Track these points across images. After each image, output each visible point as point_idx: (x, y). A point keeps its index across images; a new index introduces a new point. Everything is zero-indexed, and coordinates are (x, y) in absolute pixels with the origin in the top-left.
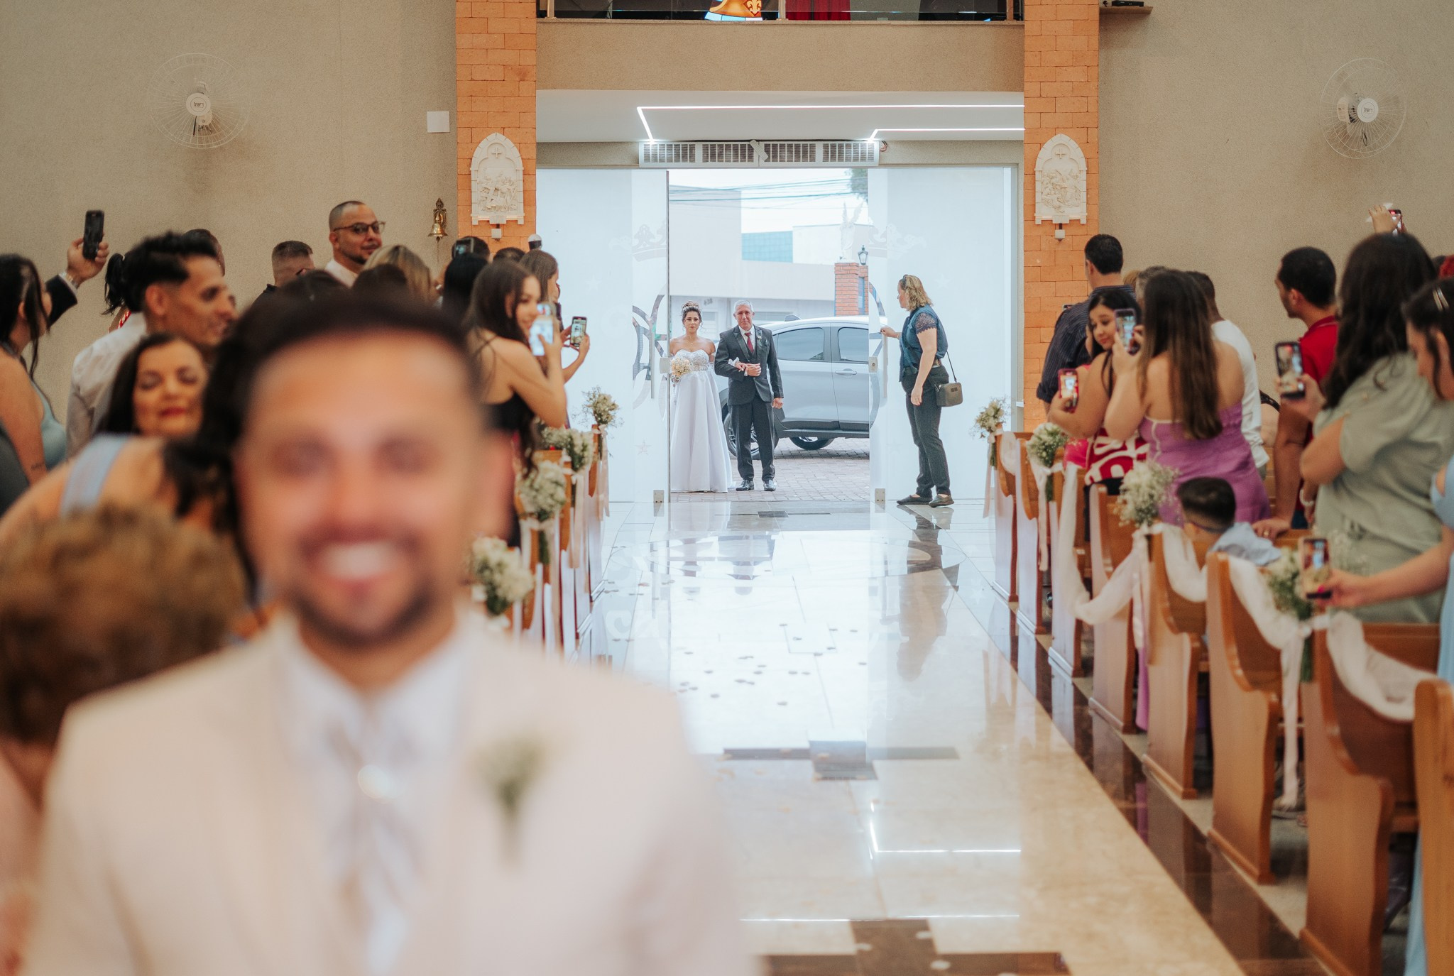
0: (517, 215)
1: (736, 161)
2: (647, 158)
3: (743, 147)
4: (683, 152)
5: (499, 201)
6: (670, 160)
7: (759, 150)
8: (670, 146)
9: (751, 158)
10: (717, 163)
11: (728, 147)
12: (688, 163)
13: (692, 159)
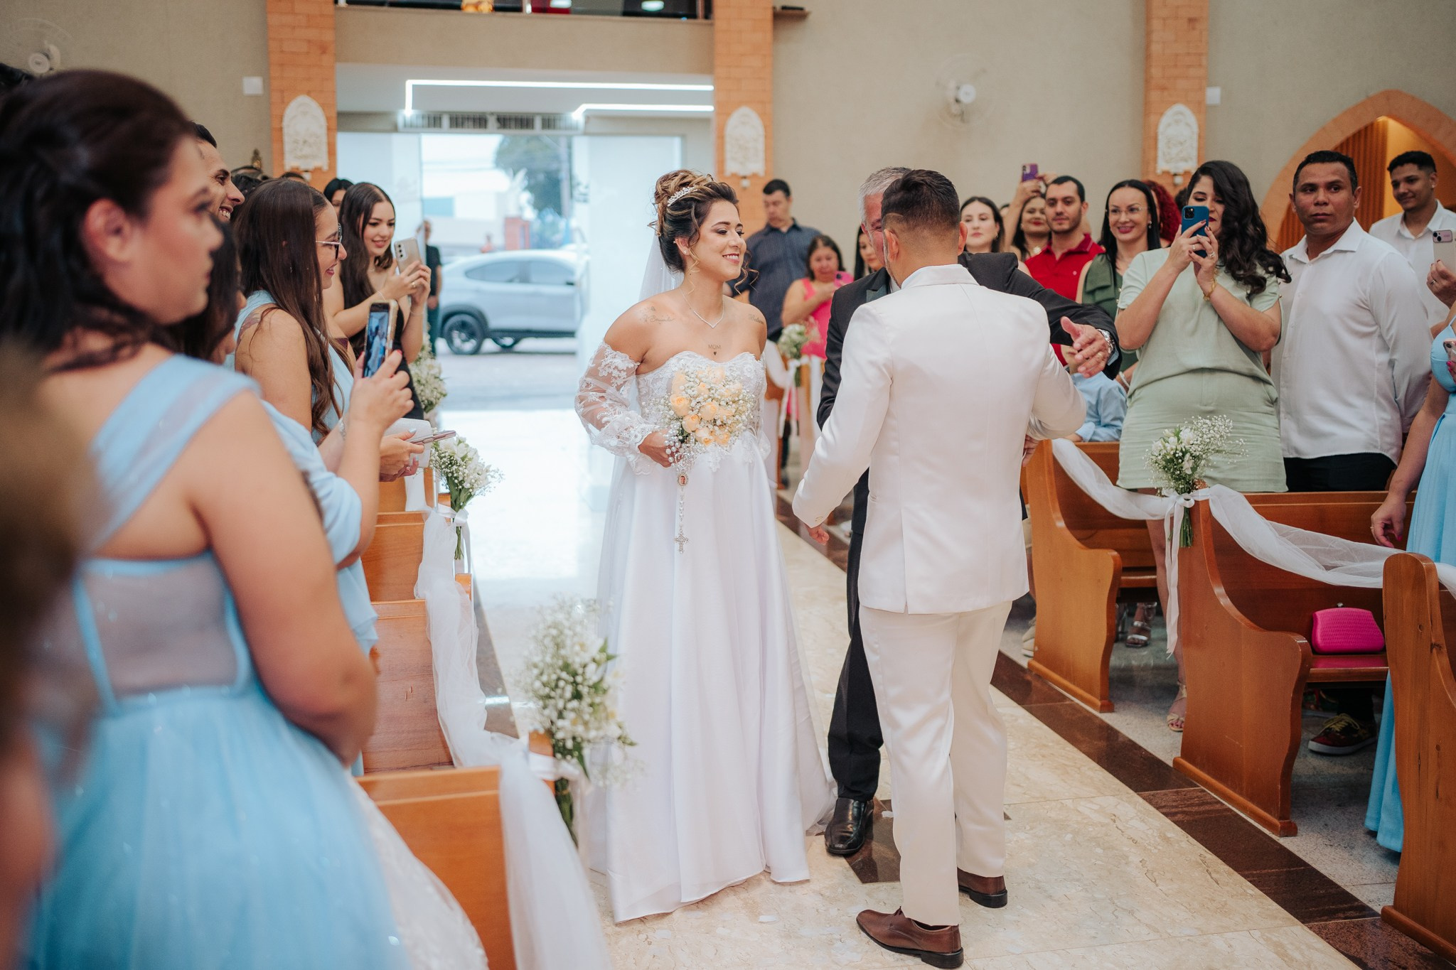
0: (322, 162)
1: (474, 127)
2: (405, 126)
3: (480, 119)
4: (434, 121)
5: (307, 150)
6: (423, 127)
7: (492, 122)
8: (423, 117)
9: (485, 127)
10: (459, 130)
11: (468, 118)
12: (436, 129)
13: (440, 126)
